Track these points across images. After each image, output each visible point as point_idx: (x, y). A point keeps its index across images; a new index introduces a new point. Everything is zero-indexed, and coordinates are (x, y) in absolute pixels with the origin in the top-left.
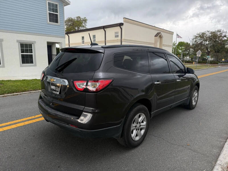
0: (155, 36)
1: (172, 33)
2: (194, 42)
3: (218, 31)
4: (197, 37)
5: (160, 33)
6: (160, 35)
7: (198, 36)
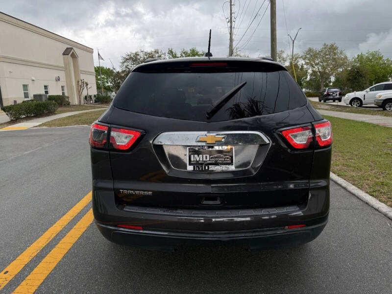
0: (64, 54)
1: (90, 51)
2: (124, 67)
3: (155, 52)
4: (127, 59)
5: (72, 48)
6: (73, 52)
7: (127, 57)
